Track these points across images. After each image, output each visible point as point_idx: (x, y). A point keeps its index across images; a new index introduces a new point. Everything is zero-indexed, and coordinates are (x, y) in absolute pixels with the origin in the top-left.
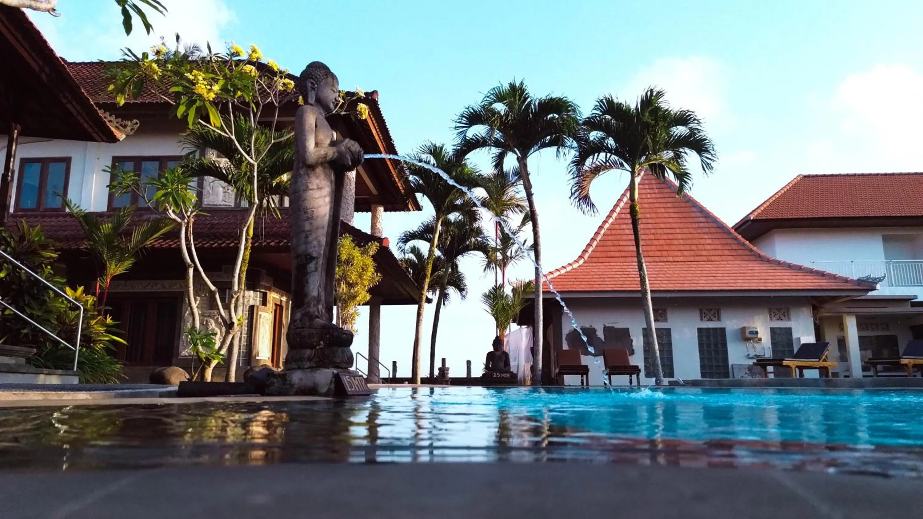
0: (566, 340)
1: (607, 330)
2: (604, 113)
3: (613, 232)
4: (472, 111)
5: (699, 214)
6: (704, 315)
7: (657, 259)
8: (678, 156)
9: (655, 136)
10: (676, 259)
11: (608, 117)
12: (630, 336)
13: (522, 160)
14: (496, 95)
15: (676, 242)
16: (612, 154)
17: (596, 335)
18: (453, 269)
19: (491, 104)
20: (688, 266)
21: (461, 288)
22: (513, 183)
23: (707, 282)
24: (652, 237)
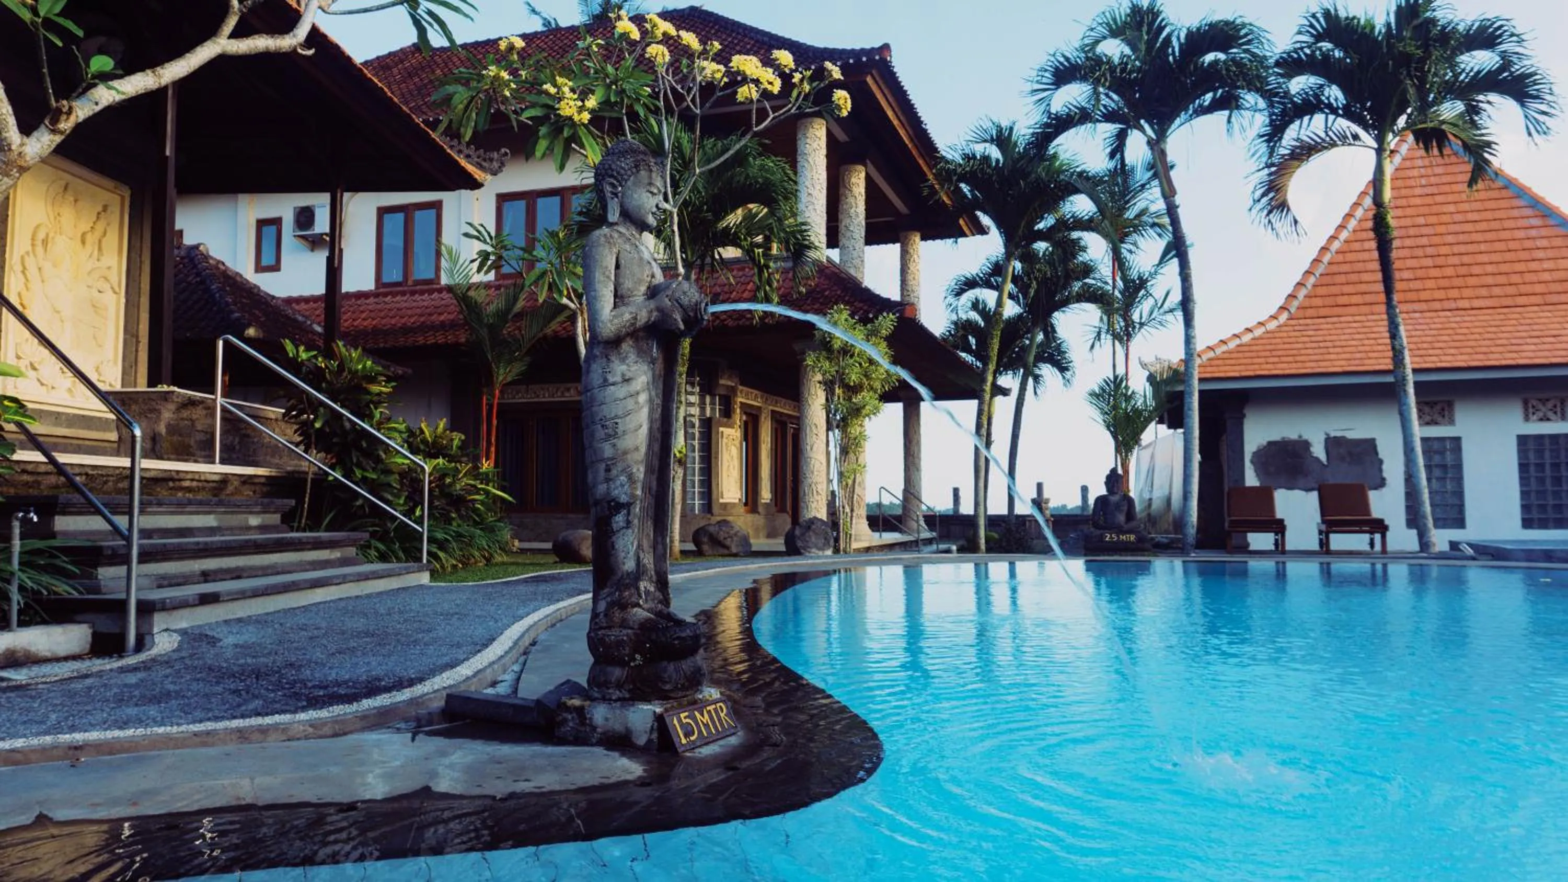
0: (1252, 462)
1: (1332, 443)
2: (1319, 38)
3: (1350, 257)
4: (1062, 60)
5: (1528, 212)
6: (1531, 410)
7: (1437, 305)
8: (1473, 110)
9: (1423, 80)
10: (1477, 303)
11: (1326, 45)
12: (1377, 454)
13: (1156, 145)
14: (1108, 24)
15: (1476, 270)
16: (1338, 115)
17: (1310, 453)
18: (1046, 335)
19: (1097, 42)
20: (1502, 317)
21: (1062, 367)
22: (1143, 186)
23: (1540, 347)
24: (1429, 262)
